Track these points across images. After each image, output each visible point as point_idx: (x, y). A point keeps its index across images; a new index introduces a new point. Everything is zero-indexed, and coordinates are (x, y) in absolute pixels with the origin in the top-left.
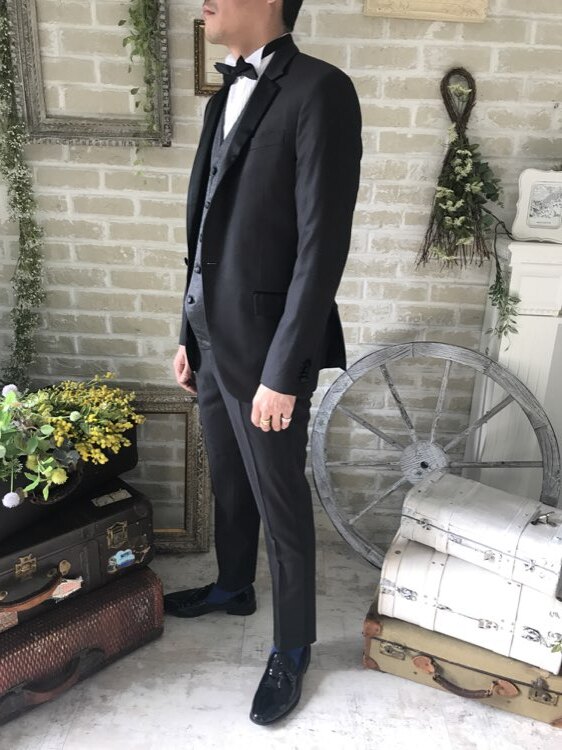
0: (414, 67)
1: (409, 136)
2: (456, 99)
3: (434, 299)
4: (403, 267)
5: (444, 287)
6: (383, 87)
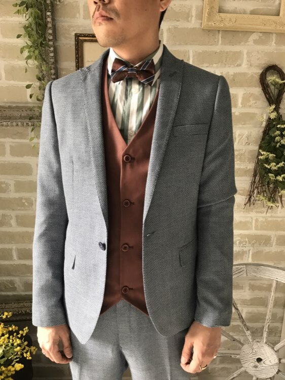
0: (239, 65)
1: (237, 114)
2: (272, 87)
3: (257, 229)
5: (264, 220)
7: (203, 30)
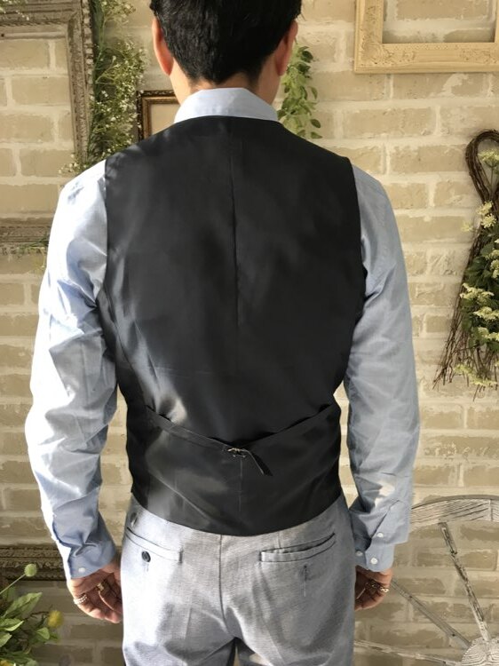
0: (428, 133)
1: (427, 219)
2: (488, 172)
3: (471, 426)
4: (428, 385)
5: (484, 410)
6: (388, 159)
7: (358, 74)
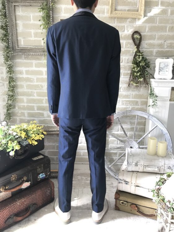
0: (124, 31)
1: (123, 50)
2: (136, 40)
3: (132, 98)
4: (123, 88)
5: (135, 94)
7: (109, 17)
